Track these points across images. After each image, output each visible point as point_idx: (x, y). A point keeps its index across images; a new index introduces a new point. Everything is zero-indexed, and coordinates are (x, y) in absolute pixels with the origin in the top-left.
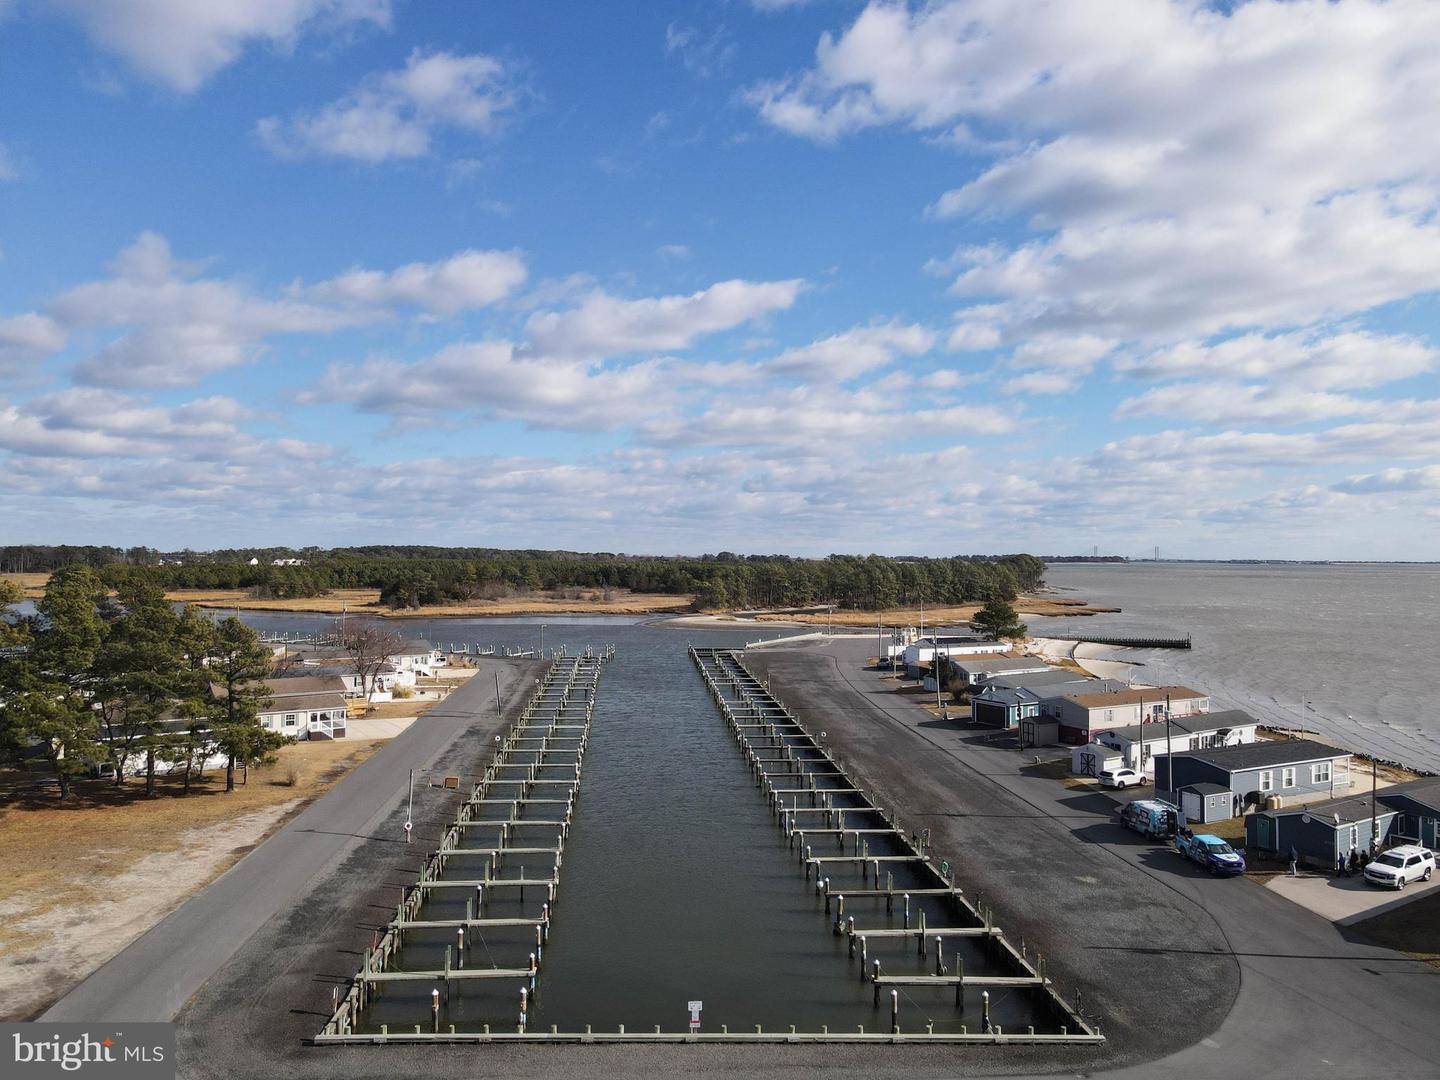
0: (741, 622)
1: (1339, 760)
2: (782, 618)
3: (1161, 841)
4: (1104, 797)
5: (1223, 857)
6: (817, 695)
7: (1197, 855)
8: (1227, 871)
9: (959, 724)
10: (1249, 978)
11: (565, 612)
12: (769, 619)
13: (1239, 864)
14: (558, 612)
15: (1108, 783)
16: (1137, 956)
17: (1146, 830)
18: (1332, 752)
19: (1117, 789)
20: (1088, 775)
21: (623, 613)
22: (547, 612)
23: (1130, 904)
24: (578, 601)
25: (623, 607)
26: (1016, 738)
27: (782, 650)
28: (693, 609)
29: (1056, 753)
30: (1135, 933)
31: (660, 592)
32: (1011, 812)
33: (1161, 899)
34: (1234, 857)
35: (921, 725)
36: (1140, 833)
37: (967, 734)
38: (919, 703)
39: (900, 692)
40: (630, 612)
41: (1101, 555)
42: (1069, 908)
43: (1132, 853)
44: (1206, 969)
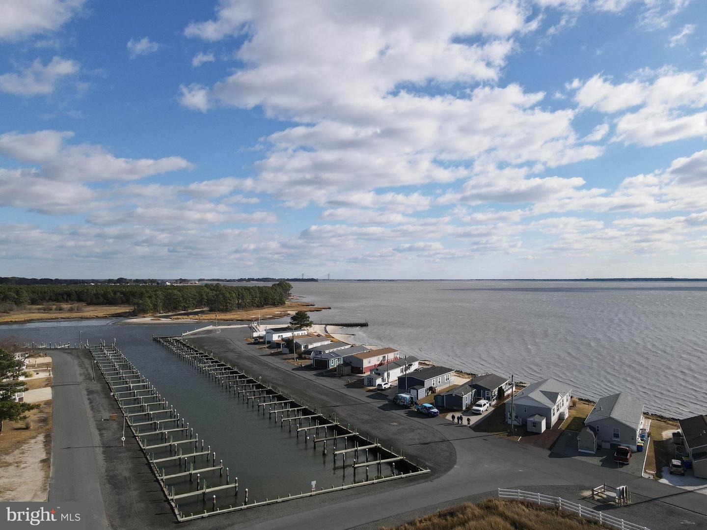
0: (164, 320)
1: (452, 373)
2: (184, 318)
3: (408, 408)
4: (379, 393)
5: (433, 410)
6: (238, 359)
7: (424, 411)
8: (434, 415)
9: (308, 368)
10: (456, 447)
11: (58, 318)
12: (178, 319)
13: (438, 412)
14: (54, 319)
15: (381, 388)
16: (424, 446)
17: (404, 404)
18: (449, 370)
19: (384, 390)
20: (372, 386)
21: (94, 318)
22: (46, 319)
23: (412, 430)
24: (61, 312)
25: (92, 314)
26: (335, 373)
27: (200, 336)
28: (134, 314)
29: (353, 378)
30: (418, 439)
31: (106, 304)
32: (353, 403)
33: (420, 427)
34: (435, 410)
35: (293, 369)
36: (401, 405)
37: (315, 372)
38: (285, 359)
39: (272, 355)
40: (97, 317)
41: (305, 277)
42: (395, 434)
43: (402, 413)
44: (444, 446)
